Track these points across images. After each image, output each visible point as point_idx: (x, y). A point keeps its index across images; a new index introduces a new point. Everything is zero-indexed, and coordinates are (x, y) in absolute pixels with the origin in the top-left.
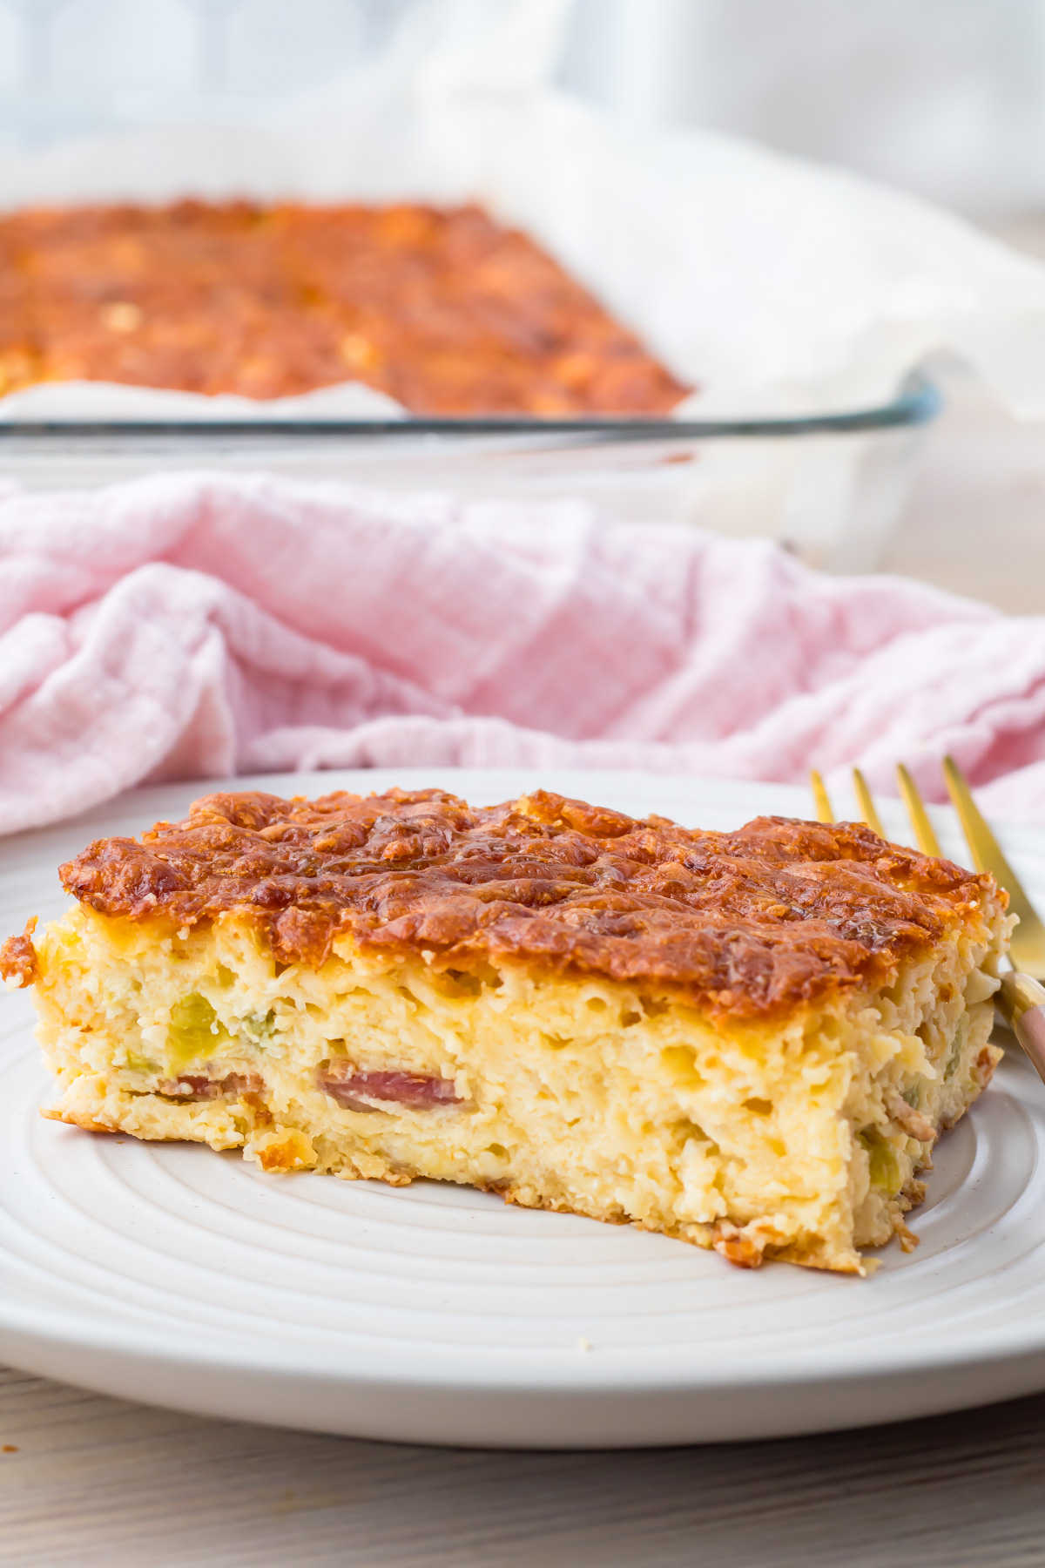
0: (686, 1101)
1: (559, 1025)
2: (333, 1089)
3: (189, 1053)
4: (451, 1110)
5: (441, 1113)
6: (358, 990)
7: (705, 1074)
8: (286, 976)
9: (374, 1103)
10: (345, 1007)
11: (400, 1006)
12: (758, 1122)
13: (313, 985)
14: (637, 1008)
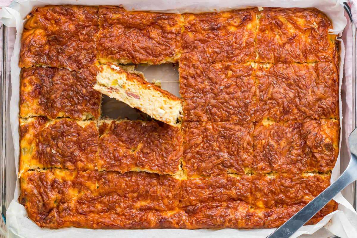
0: (164, 105)
1: (154, 94)
2: (127, 93)
3: (113, 85)
4: (138, 99)
5: (137, 99)
6: (134, 85)
7: (167, 103)
8: (127, 81)
9: (131, 96)
10: (132, 86)
11: (138, 88)
12: (170, 109)
13: (130, 83)
14: (162, 95)
